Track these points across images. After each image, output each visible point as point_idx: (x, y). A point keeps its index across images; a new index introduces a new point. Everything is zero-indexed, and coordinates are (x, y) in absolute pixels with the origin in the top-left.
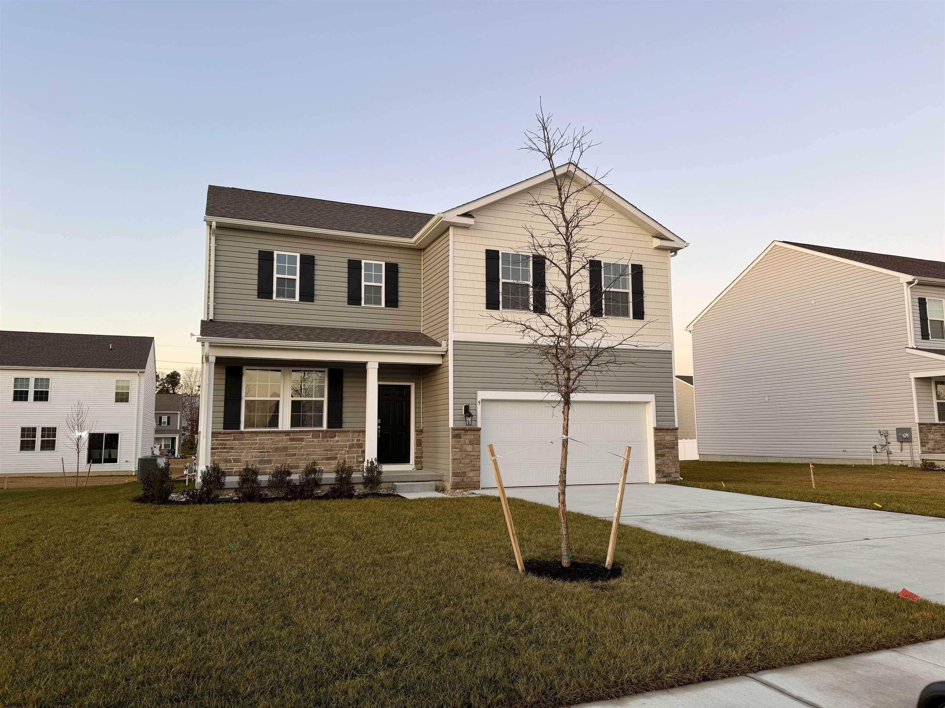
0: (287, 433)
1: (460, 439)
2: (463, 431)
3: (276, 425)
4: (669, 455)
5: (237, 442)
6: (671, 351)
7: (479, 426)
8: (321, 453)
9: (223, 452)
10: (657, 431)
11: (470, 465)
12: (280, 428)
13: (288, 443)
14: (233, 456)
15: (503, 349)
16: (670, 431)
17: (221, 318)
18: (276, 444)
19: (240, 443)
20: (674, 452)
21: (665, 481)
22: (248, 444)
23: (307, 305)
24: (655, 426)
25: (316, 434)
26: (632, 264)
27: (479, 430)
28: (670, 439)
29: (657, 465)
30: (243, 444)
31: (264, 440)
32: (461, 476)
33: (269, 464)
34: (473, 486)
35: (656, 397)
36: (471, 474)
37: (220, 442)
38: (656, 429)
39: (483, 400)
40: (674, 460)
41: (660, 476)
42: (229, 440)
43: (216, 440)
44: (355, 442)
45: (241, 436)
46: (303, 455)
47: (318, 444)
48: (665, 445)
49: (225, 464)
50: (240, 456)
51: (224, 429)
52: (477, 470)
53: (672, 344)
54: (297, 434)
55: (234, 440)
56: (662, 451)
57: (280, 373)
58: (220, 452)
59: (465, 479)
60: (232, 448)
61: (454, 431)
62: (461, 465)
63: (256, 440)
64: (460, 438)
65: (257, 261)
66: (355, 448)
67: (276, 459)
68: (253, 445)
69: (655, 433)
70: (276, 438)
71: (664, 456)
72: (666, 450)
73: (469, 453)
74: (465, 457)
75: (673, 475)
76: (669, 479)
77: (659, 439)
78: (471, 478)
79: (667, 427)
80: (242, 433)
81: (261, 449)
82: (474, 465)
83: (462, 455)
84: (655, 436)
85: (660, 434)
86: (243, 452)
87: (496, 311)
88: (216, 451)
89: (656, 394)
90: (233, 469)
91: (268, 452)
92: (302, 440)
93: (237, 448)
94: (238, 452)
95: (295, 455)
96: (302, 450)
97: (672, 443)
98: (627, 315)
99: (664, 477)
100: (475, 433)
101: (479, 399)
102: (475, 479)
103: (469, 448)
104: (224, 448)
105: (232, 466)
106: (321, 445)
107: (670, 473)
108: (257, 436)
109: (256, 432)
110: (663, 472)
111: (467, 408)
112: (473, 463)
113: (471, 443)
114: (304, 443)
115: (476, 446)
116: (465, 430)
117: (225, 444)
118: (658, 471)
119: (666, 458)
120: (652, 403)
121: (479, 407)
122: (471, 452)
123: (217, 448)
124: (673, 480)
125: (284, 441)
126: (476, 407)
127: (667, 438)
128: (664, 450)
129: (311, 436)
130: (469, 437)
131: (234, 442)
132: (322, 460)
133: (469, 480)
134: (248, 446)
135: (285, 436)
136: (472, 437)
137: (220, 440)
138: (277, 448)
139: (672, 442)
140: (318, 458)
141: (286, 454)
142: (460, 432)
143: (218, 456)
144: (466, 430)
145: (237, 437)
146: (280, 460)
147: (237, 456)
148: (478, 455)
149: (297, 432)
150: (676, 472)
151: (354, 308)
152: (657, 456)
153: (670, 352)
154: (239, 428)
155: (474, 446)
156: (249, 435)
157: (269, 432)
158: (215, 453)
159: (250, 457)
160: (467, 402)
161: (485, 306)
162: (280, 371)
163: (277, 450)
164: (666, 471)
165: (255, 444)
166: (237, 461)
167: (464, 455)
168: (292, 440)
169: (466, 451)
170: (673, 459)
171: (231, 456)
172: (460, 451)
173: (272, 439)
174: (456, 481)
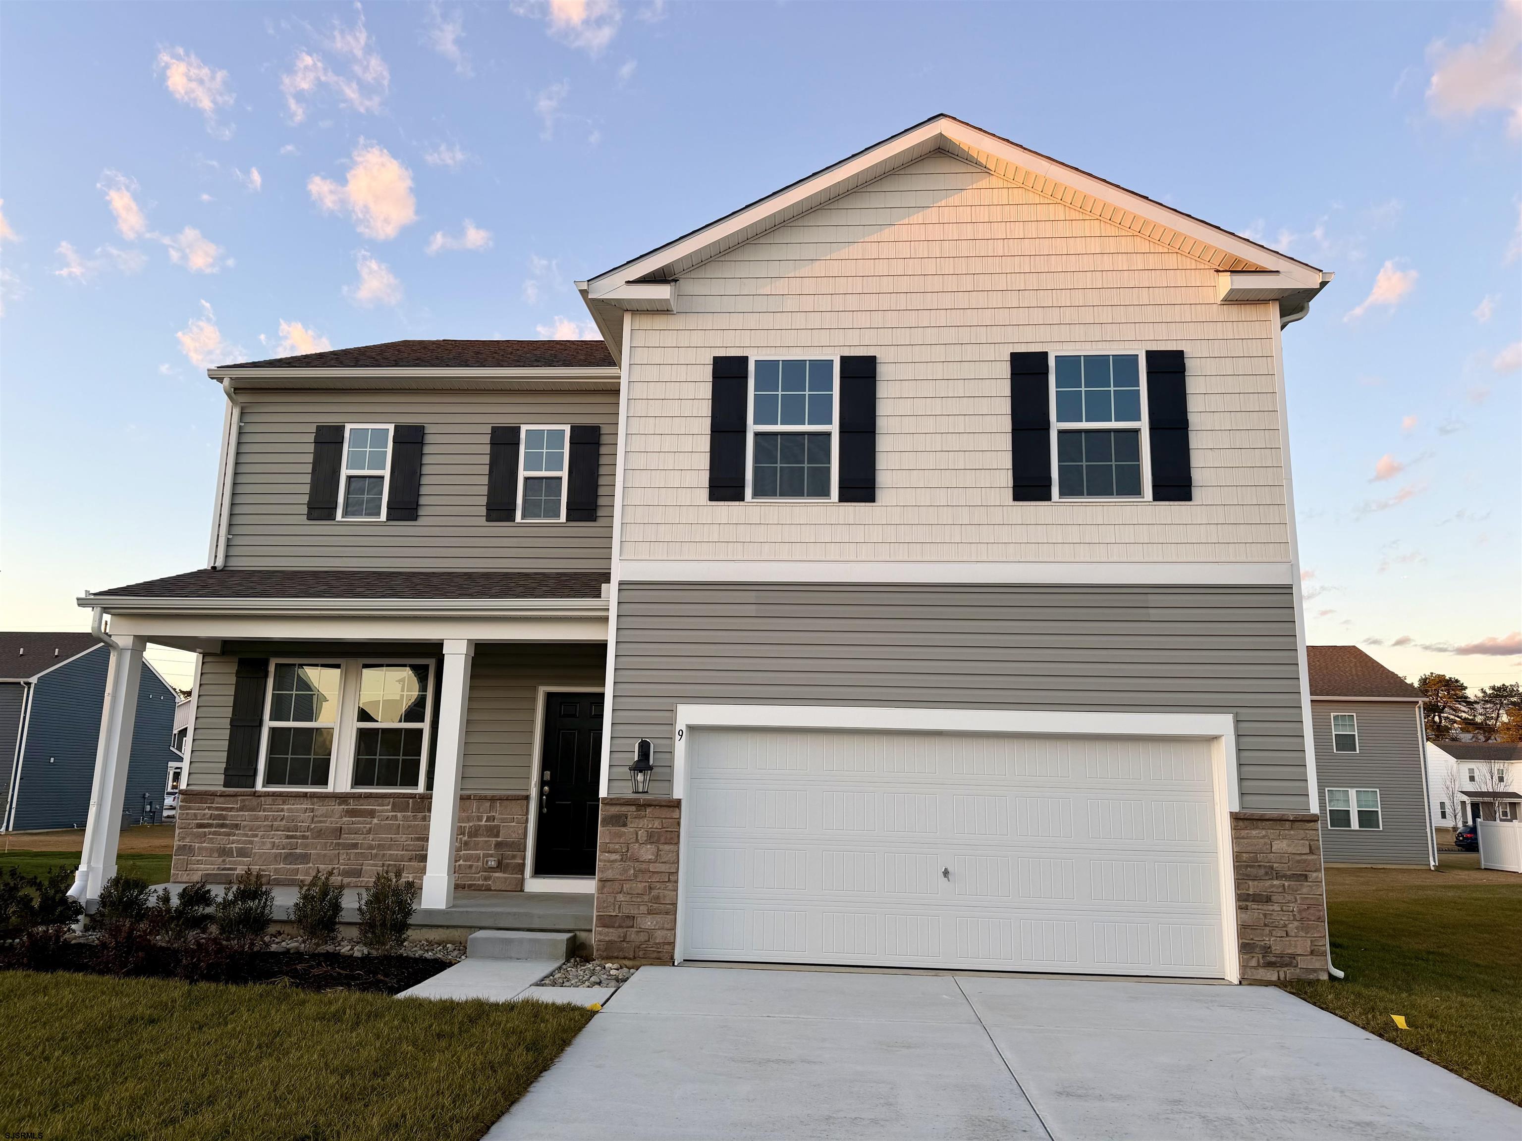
0: (342, 798)
1: (623, 829)
2: (633, 808)
3: (325, 782)
4: (1289, 897)
5: (247, 813)
6: (1290, 587)
7: (678, 793)
8: (408, 845)
9: (220, 834)
10: (1241, 823)
11: (646, 898)
12: (330, 789)
13: (345, 819)
14: (238, 842)
15: (751, 597)
16: (1288, 824)
17: (237, 563)
18: (321, 822)
19: (251, 815)
20: (1305, 890)
21: (1274, 978)
22: (266, 818)
23: (403, 528)
24: (1236, 809)
25: (400, 803)
26: (1147, 352)
27: (677, 804)
28: (1290, 850)
29: (1243, 929)
30: (257, 819)
31: (297, 810)
32: (620, 927)
33: (303, 863)
34: (655, 955)
35: (1237, 722)
36: (648, 923)
37: (216, 813)
38: (1237, 818)
39: (691, 728)
40: (1304, 914)
41: (1253, 963)
42: (231, 809)
43: (209, 808)
44: (483, 823)
45: (254, 801)
46: (371, 847)
47: (403, 824)
48: (1272, 868)
49: (221, 859)
50: (251, 842)
51: (225, 786)
52: (667, 913)
53: (1294, 566)
54: (362, 801)
55: (241, 809)
56: (1261, 884)
57: (338, 671)
58: (215, 833)
59: (632, 935)
60: (237, 826)
61: (608, 807)
62: (620, 897)
63: (282, 810)
64: (625, 825)
65: (311, 448)
66: (482, 835)
67: (318, 854)
68: (276, 820)
69: (1234, 828)
70: (321, 809)
71: (1268, 900)
72: (1275, 882)
73: (644, 866)
74: (636, 876)
75: (1303, 963)
76: (1289, 973)
77: (1249, 849)
78: (650, 933)
79: (1275, 813)
80: (255, 794)
81: (291, 829)
82: (658, 897)
83: (625, 871)
84: (1236, 838)
85: (1254, 832)
86: (256, 836)
87: (737, 503)
88: (206, 830)
89: (1236, 715)
90: (235, 869)
91: (304, 837)
92: (372, 814)
93: (245, 827)
94: (246, 835)
95: (355, 846)
96: (371, 837)
97: (1299, 862)
98: (1135, 490)
99: (1270, 965)
100: (665, 813)
101: (681, 725)
102: (659, 936)
103: (647, 853)
104: (222, 826)
105: (235, 863)
106: (409, 827)
107: (1293, 956)
108: (284, 803)
109: (281, 794)
110: (1267, 950)
111: (644, 748)
112: (654, 893)
113: (652, 838)
114: (375, 821)
115: (667, 847)
116: (641, 806)
117: (224, 818)
118: (1245, 948)
119: (1276, 907)
120: (1223, 738)
121: (680, 747)
122: (650, 861)
123: (209, 826)
124: (1303, 976)
125: (334, 817)
126: (673, 746)
127: (1279, 846)
128: (1268, 883)
129: (389, 807)
130: (649, 822)
131: (241, 813)
132: (410, 860)
133: (643, 937)
134: (265, 823)
135: (340, 804)
136: (657, 824)
137: (217, 809)
138: (321, 830)
139: (1298, 858)
140: (402, 855)
141: (338, 844)
142: (624, 809)
143: (211, 841)
144: (639, 805)
145: (247, 803)
146: (325, 855)
147: (245, 842)
148: (670, 873)
149: (360, 796)
150: (1312, 953)
151: (501, 528)
152: (1244, 900)
153: (1286, 590)
154: (253, 785)
155: (661, 847)
156: (269, 800)
157: (305, 795)
158: (205, 836)
159: (269, 846)
160: (646, 732)
161: (705, 493)
162: (337, 666)
163: (319, 834)
164: (1277, 948)
165: (279, 819)
166: (242, 853)
167: (632, 872)
168: (352, 813)
169: (637, 860)
170: (1300, 912)
171: (235, 842)
172: (622, 860)
173: (312, 810)
174: (607, 939)
